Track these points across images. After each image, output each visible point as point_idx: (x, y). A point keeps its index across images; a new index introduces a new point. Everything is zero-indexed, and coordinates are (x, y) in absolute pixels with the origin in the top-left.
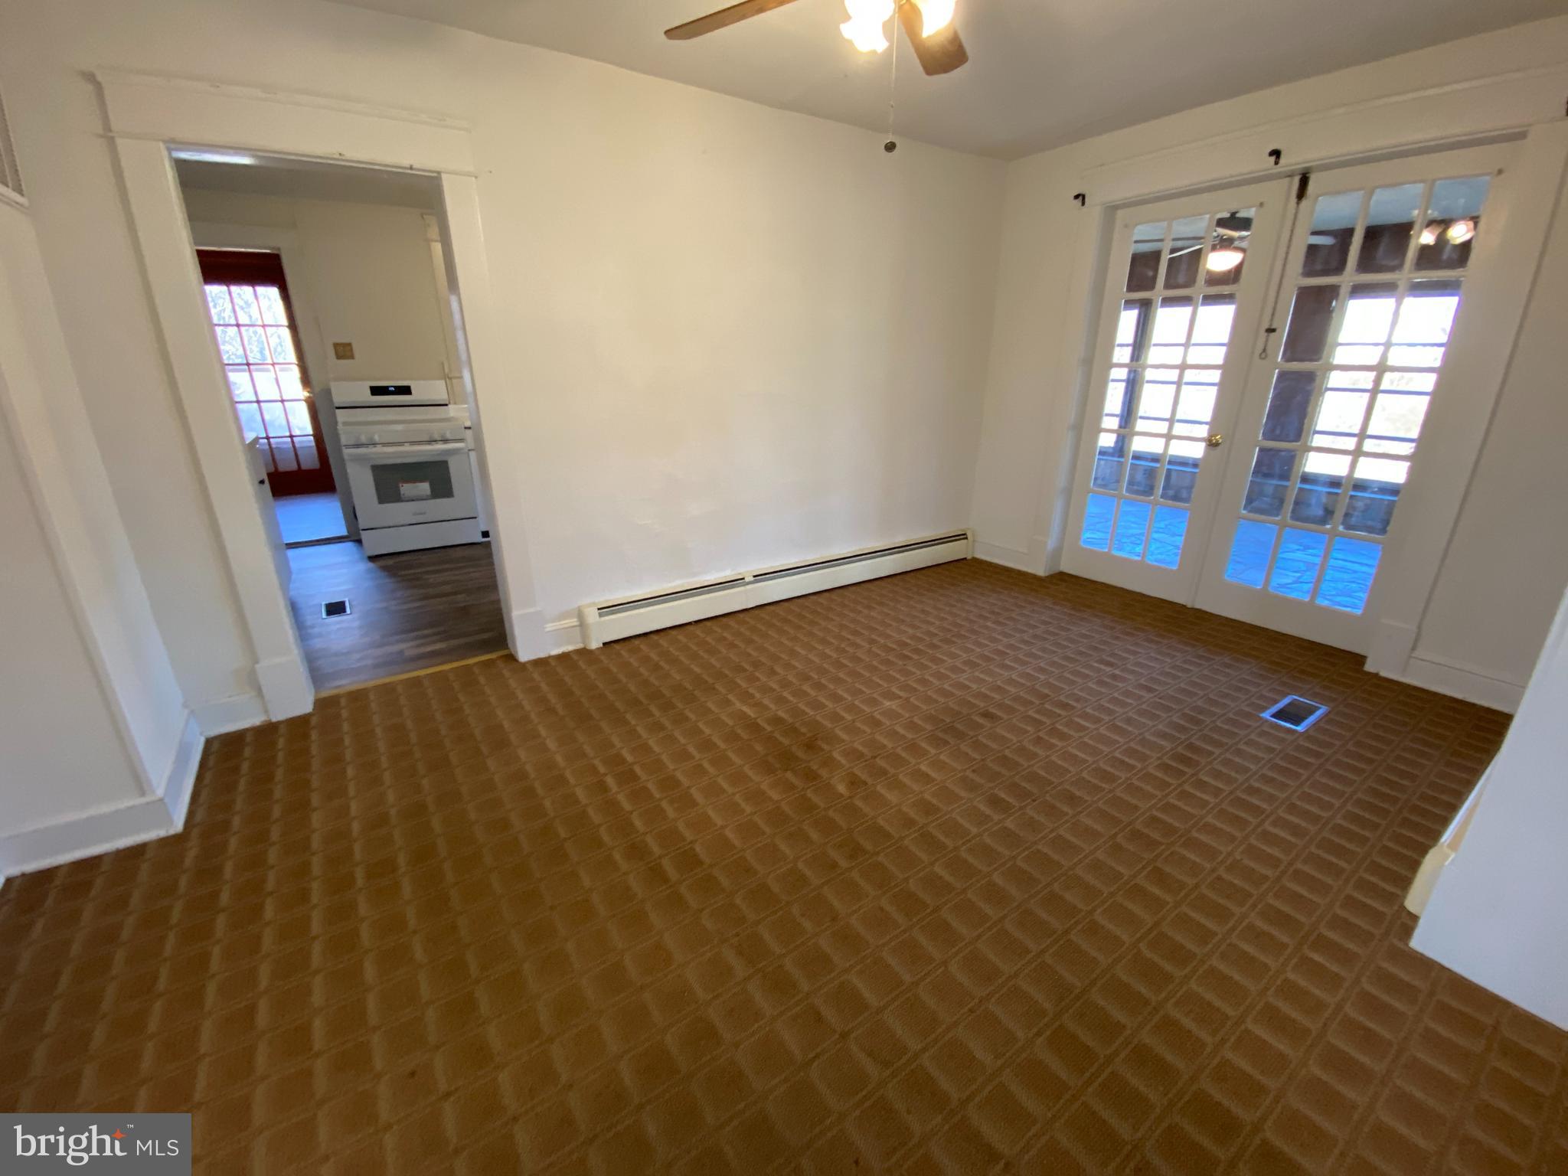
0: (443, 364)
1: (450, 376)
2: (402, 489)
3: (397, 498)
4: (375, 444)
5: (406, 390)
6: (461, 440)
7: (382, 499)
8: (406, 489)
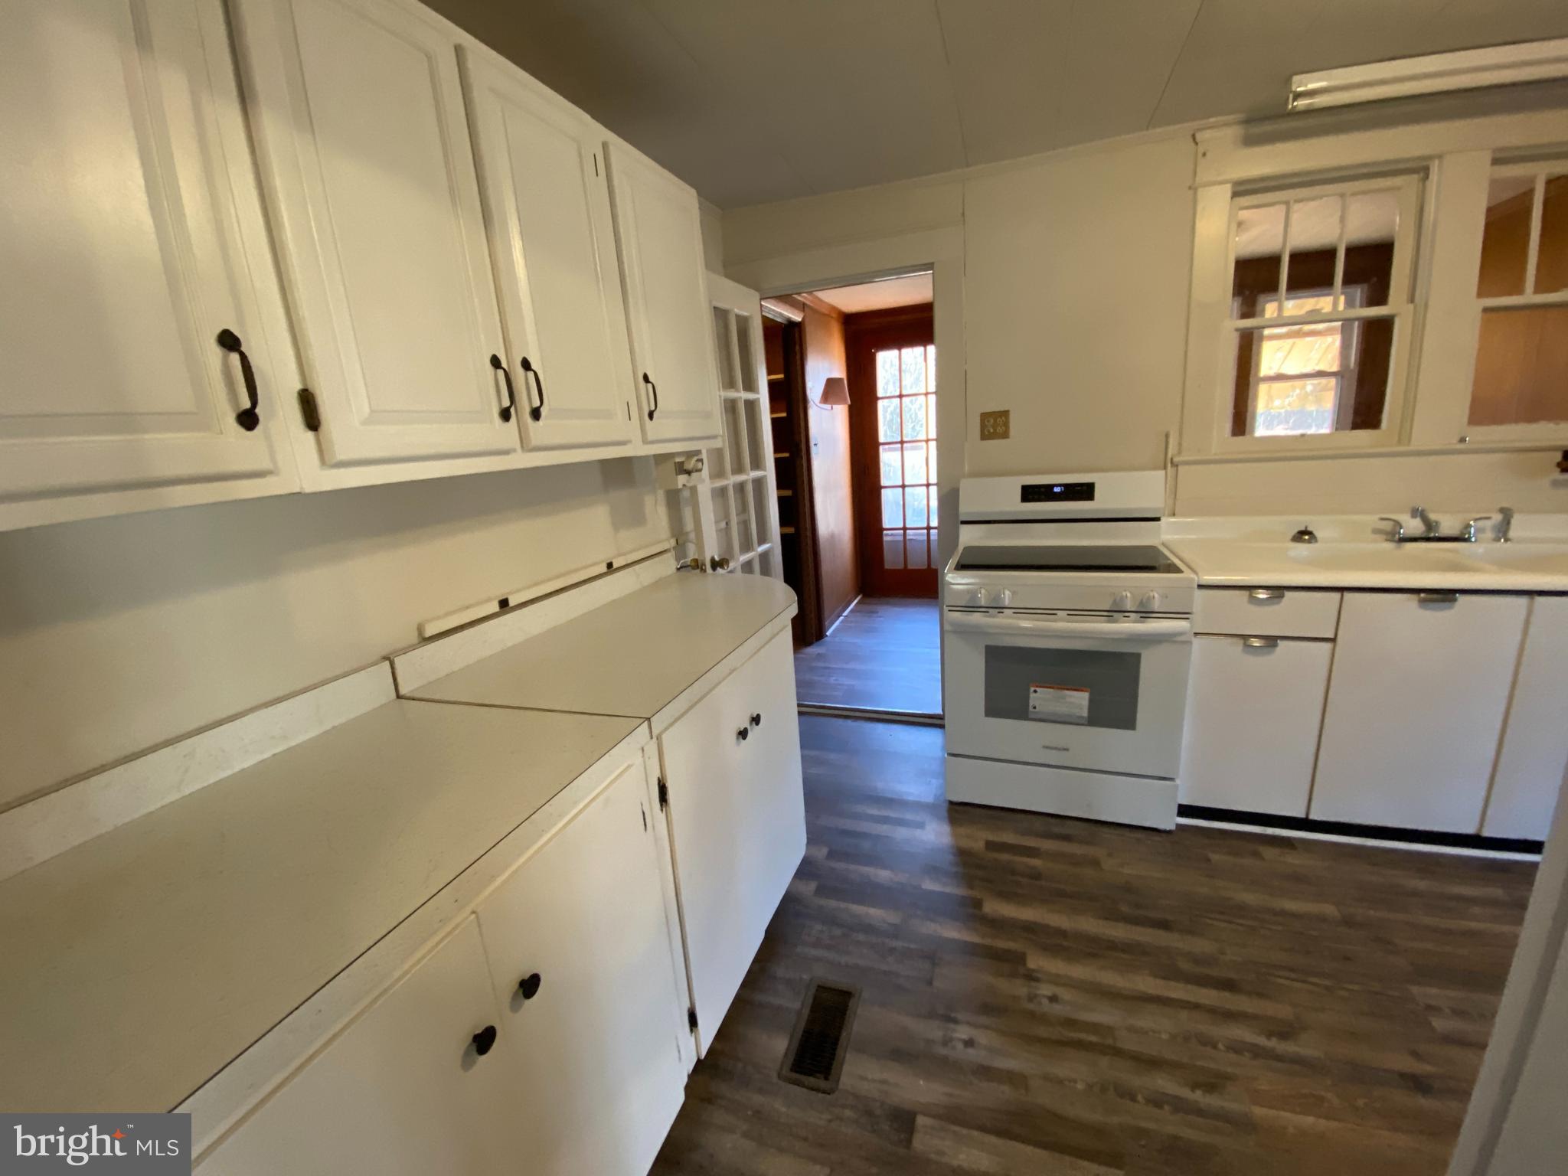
0: (1167, 436)
1: (1176, 460)
2: (1032, 695)
3: (1020, 711)
4: (1001, 609)
5: (1084, 492)
6: (1184, 615)
7: (993, 710)
8: (1041, 698)
